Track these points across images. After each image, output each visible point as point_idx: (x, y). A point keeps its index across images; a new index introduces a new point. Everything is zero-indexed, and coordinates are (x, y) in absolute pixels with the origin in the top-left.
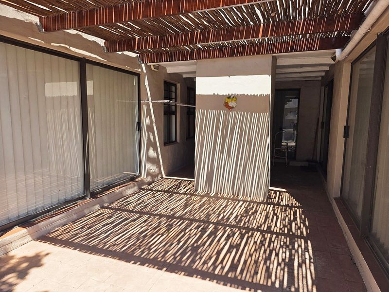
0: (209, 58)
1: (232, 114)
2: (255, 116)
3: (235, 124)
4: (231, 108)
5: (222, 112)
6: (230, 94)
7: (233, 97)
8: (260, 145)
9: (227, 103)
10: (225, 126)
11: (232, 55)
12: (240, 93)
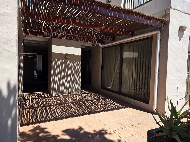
0: (62, 38)
1: (68, 62)
2: (76, 63)
3: (69, 65)
4: (67, 59)
5: (64, 61)
6: (67, 54)
7: (68, 55)
8: (78, 73)
9: (66, 57)
10: (65, 66)
11: (71, 39)
12: (71, 54)
